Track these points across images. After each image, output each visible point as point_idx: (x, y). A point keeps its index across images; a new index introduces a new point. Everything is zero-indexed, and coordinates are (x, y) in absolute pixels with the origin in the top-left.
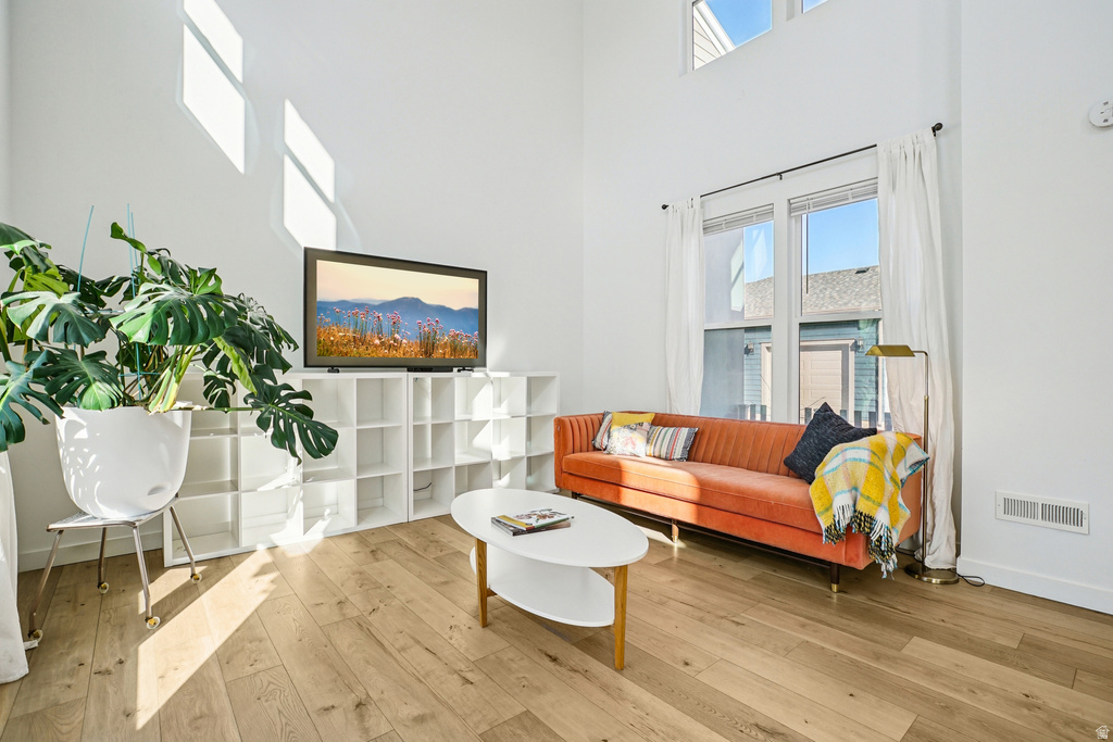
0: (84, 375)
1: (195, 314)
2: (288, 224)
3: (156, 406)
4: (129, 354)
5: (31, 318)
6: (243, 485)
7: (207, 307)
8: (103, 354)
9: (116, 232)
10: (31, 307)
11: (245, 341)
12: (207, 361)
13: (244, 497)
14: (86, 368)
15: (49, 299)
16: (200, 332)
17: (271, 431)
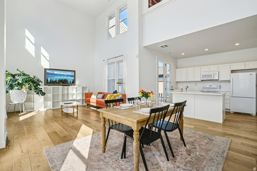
0: (14, 86)
1: (27, 80)
2: (42, 64)
3: (22, 90)
4: (19, 84)
5: (8, 80)
6: (35, 101)
7: (28, 79)
8: (16, 84)
9: (17, 70)
10: (8, 79)
11: (33, 82)
12: (29, 85)
13: (35, 103)
14: (14, 85)
15: (10, 78)
16: (27, 82)
17: (36, 92)
